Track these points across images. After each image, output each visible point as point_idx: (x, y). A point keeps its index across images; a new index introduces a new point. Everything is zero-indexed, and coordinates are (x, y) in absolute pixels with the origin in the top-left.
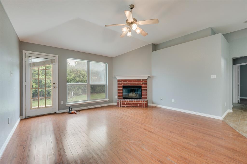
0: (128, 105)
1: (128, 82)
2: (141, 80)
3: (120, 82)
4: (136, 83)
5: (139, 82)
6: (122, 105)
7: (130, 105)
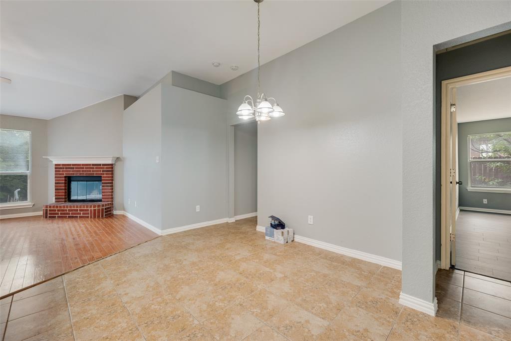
0: (61, 214)
1: (76, 168)
2: (100, 165)
3: (61, 168)
4: (90, 171)
5: (96, 168)
6: (50, 214)
7: (64, 214)
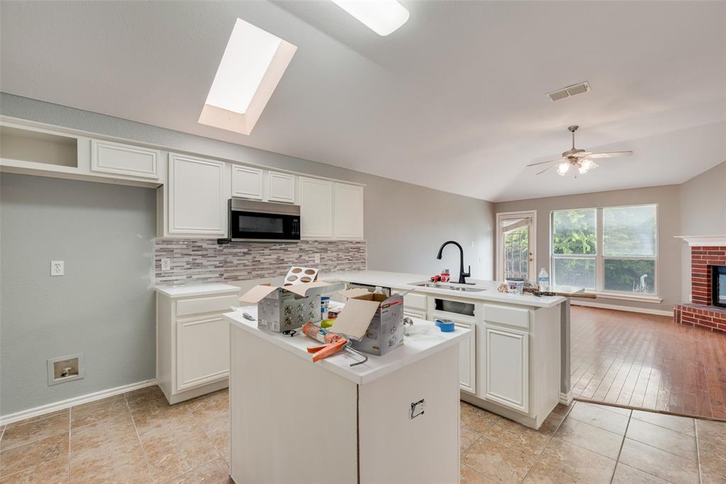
6: (684, 318)
7: (707, 323)
